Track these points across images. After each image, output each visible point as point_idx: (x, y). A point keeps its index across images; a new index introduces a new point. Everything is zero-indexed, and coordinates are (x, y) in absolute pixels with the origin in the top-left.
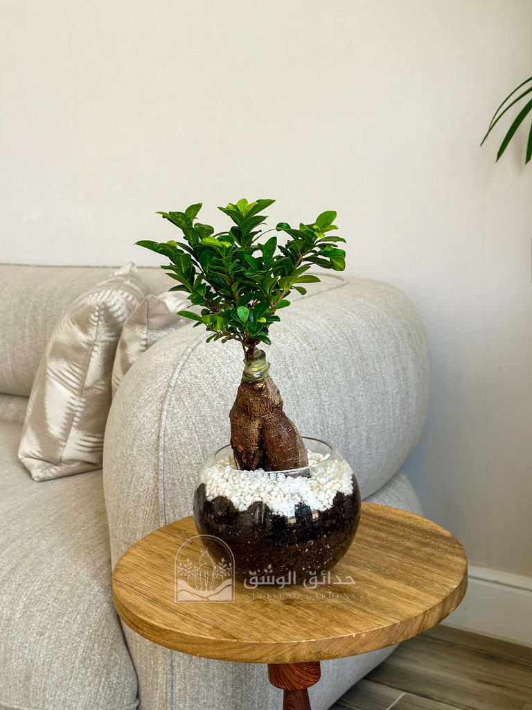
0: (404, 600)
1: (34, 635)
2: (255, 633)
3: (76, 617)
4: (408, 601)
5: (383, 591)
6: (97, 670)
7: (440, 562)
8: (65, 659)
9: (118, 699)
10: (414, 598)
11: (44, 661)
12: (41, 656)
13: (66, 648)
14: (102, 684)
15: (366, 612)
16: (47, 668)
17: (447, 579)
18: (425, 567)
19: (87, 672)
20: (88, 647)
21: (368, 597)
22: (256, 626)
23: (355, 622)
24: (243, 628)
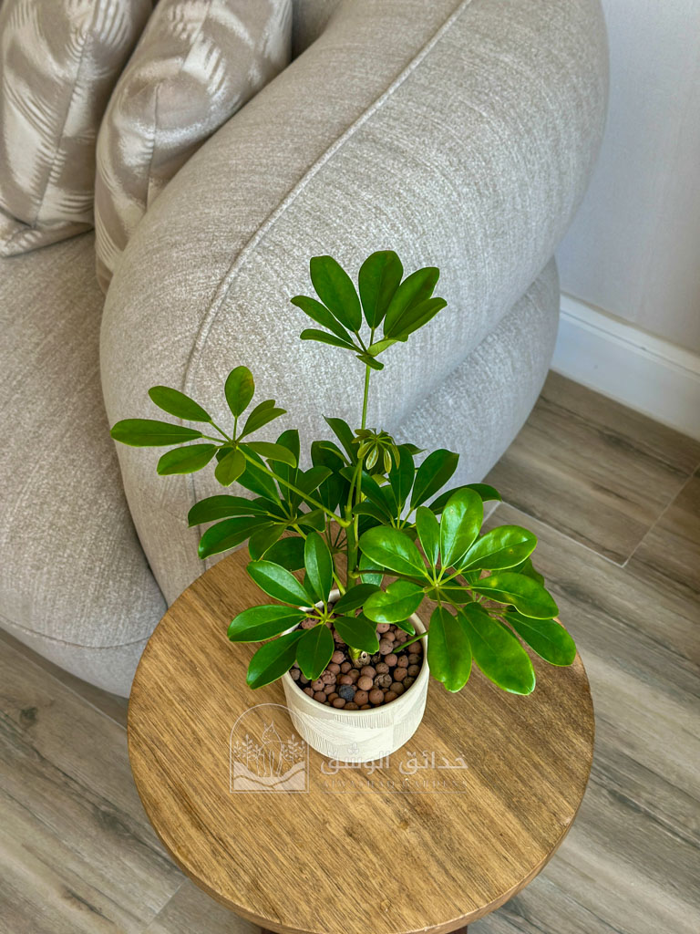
1: (29, 568)
2: (304, 907)
4: (504, 852)
5: (474, 818)
6: (115, 608)
9: (142, 631)
12: (41, 590)
13: (72, 586)
15: (447, 872)
16: (49, 603)
17: (561, 798)
18: (537, 759)
20: (100, 585)
21: (453, 831)
22: (306, 888)
23: (432, 897)
24: (289, 890)
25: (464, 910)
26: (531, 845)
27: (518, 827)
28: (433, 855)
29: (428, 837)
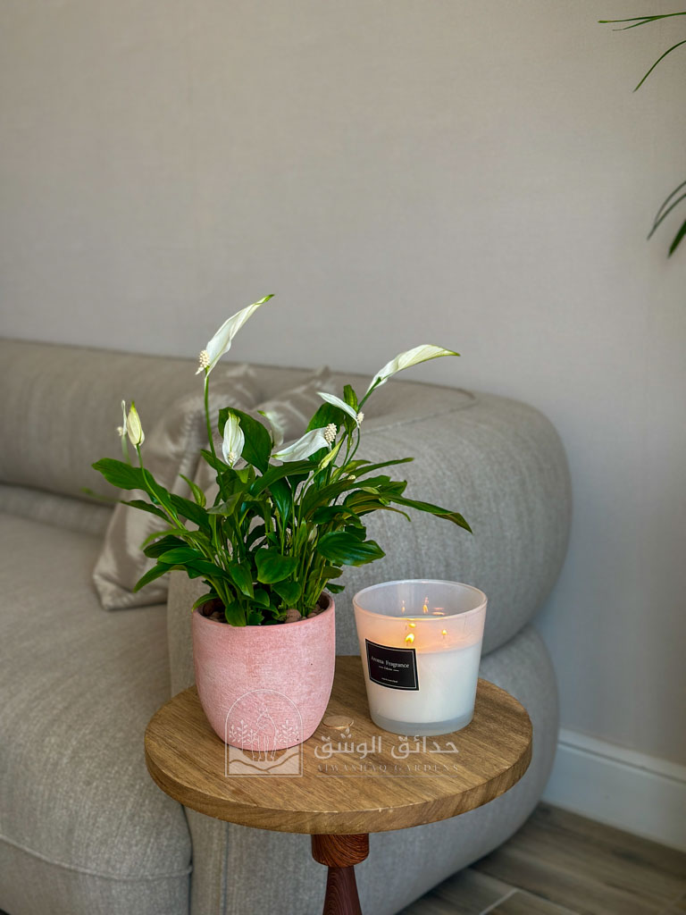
0: (447, 777)
1: (81, 784)
3: (127, 769)
6: (146, 829)
7: (501, 739)
8: (112, 813)
9: (167, 863)
10: (459, 777)
11: (89, 814)
12: (87, 807)
13: (114, 801)
14: (150, 845)
16: (91, 822)
17: (502, 759)
18: (483, 744)
19: (135, 830)
22: (281, 792)
23: (387, 796)
25: (414, 802)
26: (473, 776)
27: (464, 769)
28: (391, 780)
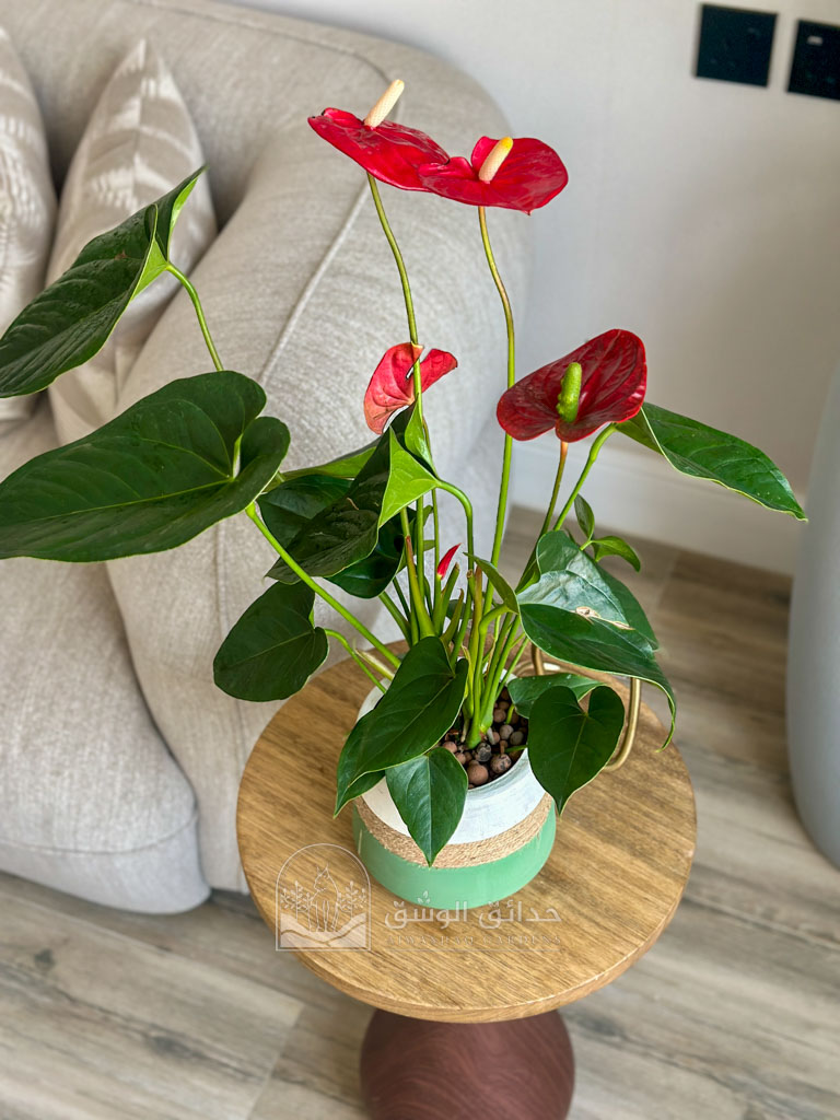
0: (637, 891)
1: (48, 775)
2: (478, 989)
3: (102, 746)
4: (642, 893)
5: (607, 873)
6: (144, 802)
7: (660, 793)
8: (99, 798)
10: (648, 887)
11: (69, 804)
13: (97, 786)
14: (153, 815)
15: (598, 924)
17: (679, 836)
18: (645, 808)
19: (131, 807)
20: (127, 780)
21: (592, 889)
22: (473, 973)
23: (593, 949)
24: (458, 978)
25: (625, 952)
26: (665, 882)
27: (649, 870)
28: (581, 914)
29: (570, 900)
